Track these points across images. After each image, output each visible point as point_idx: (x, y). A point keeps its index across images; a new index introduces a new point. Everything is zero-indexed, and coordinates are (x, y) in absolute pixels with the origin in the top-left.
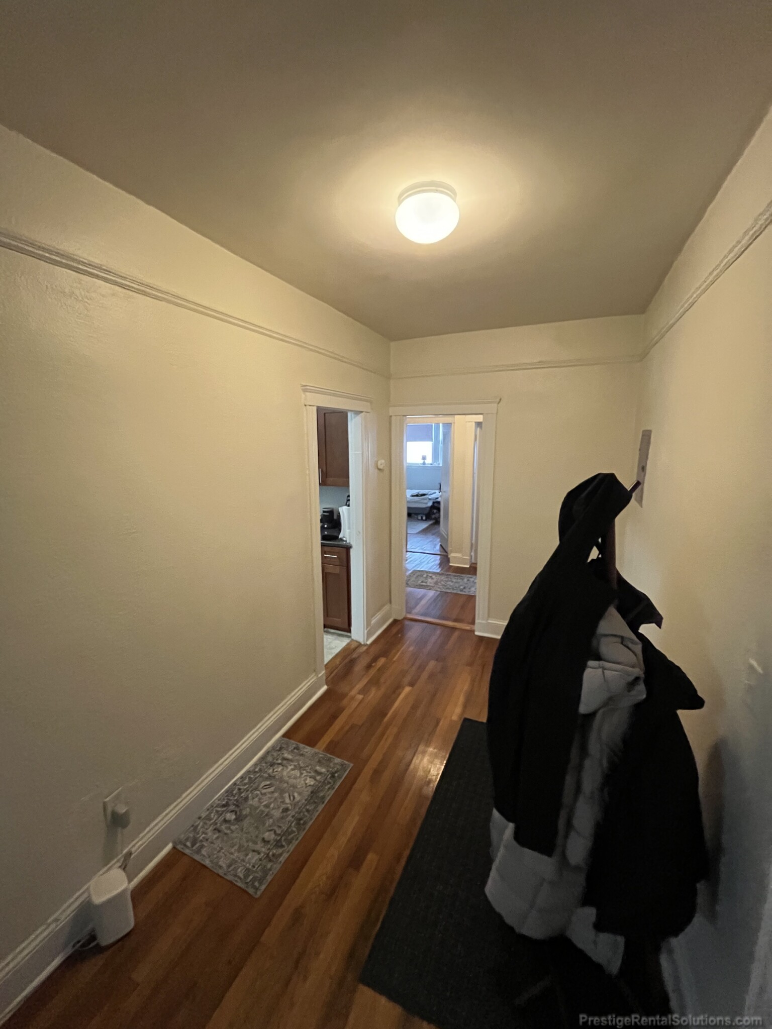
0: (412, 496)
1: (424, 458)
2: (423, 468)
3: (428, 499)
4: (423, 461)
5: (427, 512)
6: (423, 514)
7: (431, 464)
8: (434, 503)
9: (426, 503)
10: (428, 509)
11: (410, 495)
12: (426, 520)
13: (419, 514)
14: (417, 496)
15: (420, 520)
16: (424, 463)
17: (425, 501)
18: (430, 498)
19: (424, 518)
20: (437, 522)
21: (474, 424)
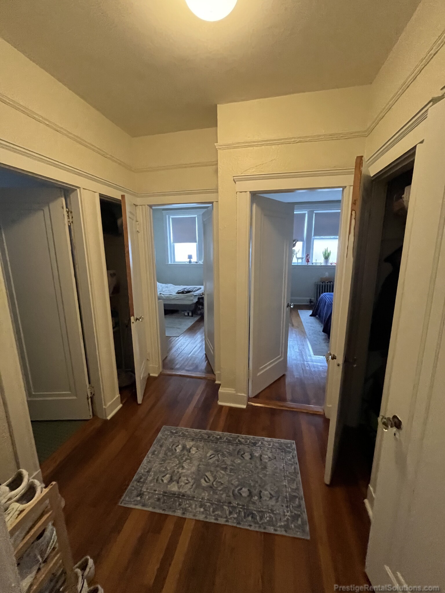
0: (178, 293)
1: (190, 257)
2: (189, 266)
3: (193, 296)
4: (189, 260)
5: (193, 308)
6: (190, 311)
7: (196, 262)
8: (199, 298)
9: (192, 300)
10: (194, 305)
11: (176, 291)
12: (192, 316)
13: (186, 311)
14: (183, 293)
15: (186, 316)
16: (190, 262)
17: (192, 298)
18: (195, 294)
19: (190, 314)
20: (202, 319)
21: (248, 195)
